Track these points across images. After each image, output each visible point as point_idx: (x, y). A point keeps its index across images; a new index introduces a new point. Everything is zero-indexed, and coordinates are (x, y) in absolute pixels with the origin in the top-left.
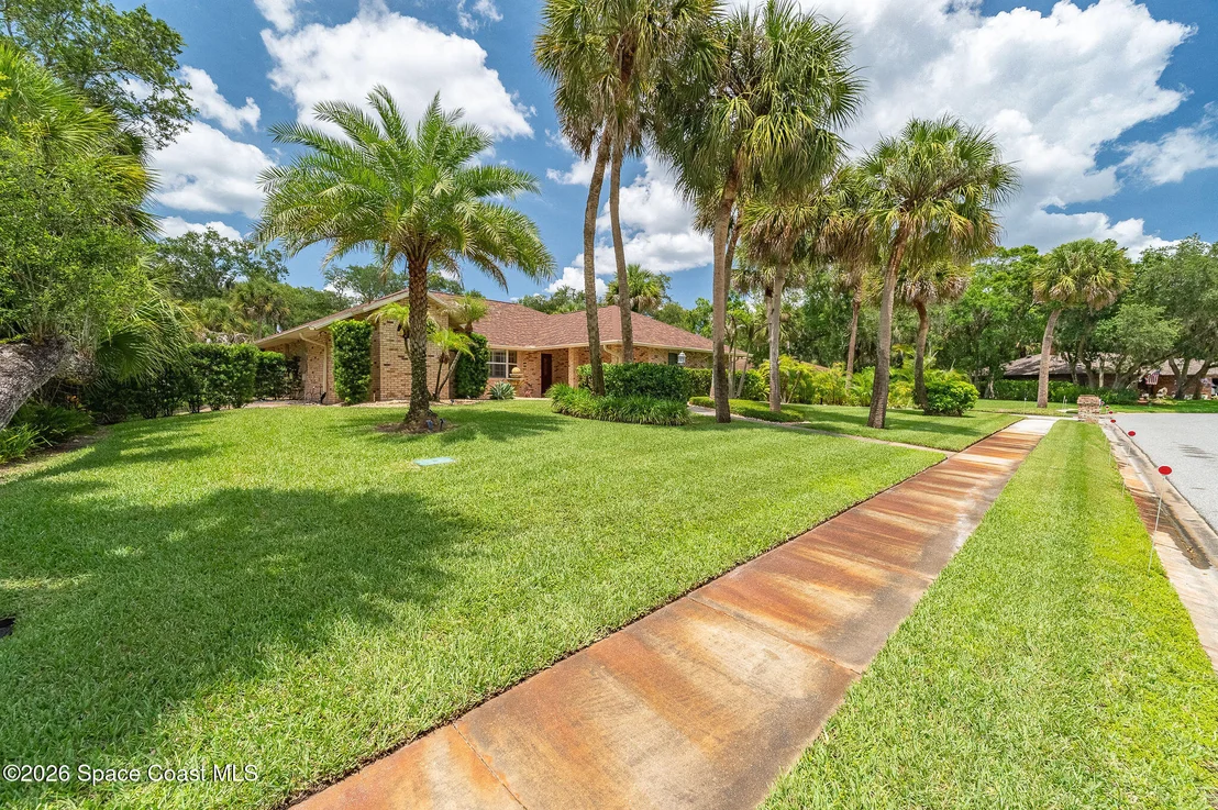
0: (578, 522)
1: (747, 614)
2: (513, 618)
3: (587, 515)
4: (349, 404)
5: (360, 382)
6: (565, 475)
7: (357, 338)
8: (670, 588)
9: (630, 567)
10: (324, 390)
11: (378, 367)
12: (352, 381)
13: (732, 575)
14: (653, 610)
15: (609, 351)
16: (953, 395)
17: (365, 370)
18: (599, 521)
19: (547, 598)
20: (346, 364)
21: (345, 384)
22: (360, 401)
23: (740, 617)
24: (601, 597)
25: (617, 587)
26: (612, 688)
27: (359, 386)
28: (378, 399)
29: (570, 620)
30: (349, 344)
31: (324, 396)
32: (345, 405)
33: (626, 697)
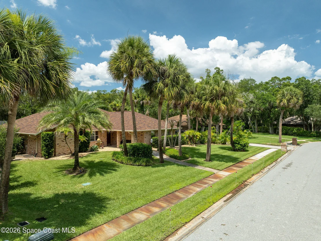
0: (119, 199)
1: (142, 212)
2: (110, 214)
3: (121, 197)
4: (47, 158)
5: (51, 151)
6: (117, 187)
7: (50, 138)
8: (132, 209)
9: (127, 206)
10: (37, 153)
11: (55, 145)
12: (48, 151)
13: (143, 207)
14: (129, 212)
15: (130, 134)
16: (241, 145)
17: (52, 147)
18: (123, 198)
19: (114, 211)
20: (46, 146)
21: (46, 152)
22: (51, 157)
23: (141, 213)
24: (122, 211)
25: (124, 209)
26: (122, 220)
27: (50, 152)
28: (55, 156)
29: (118, 214)
30: (47, 139)
31: (37, 154)
32: (46, 159)
33: (124, 221)
